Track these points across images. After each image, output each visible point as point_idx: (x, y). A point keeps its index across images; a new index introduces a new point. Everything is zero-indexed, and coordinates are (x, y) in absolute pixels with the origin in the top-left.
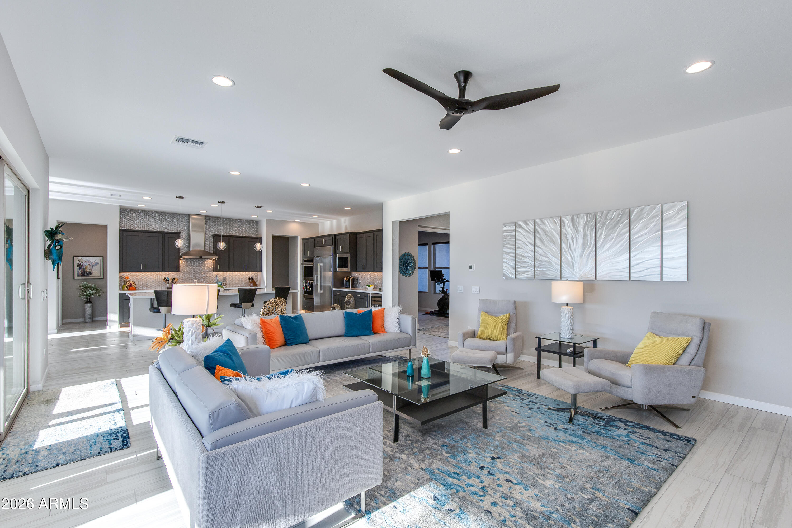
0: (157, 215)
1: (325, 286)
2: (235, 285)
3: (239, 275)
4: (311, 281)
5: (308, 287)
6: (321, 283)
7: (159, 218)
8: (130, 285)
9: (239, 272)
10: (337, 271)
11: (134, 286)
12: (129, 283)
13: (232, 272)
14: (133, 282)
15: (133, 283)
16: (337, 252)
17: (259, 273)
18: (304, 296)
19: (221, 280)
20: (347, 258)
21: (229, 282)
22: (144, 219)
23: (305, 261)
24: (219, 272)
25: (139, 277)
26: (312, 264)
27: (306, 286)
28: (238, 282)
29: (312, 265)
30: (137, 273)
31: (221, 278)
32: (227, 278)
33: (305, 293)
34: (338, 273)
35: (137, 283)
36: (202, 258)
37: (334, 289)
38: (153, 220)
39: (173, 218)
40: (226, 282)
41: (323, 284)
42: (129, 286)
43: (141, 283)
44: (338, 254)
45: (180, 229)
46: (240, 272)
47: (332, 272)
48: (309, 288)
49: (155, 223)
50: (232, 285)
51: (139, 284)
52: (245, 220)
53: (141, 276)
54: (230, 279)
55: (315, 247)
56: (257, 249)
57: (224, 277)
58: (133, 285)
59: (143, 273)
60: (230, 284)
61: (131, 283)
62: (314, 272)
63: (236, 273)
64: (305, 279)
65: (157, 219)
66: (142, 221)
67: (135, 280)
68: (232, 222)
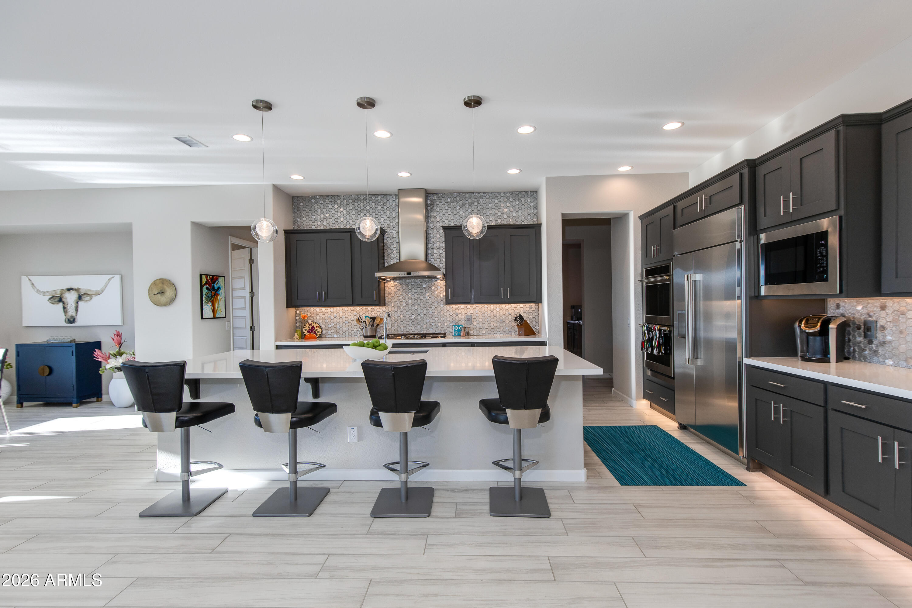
0: (351, 201)
1: (709, 343)
2: (489, 332)
3: (498, 310)
4: (665, 328)
5: (655, 343)
6: (696, 330)
7: (353, 206)
8: (312, 330)
9: (498, 305)
10: (763, 293)
11: (318, 332)
12: (311, 327)
13: (483, 305)
14: (317, 325)
15: (317, 327)
16: (763, 223)
17: (540, 304)
18: (648, 365)
19: (463, 320)
20: (824, 235)
21: (478, 325)
22: (331, 210)
23: (650, 273)
24: (459, 306)
25: (326, 315)
26: (665, 277)
27: (650, 340)
28: (495, 325)
29: (666, 280)
30: (323, 309)
31: (463, 317)
32: (475, 317)
33: (650, 356)
34: (765, 302)
35: (323, 326)
36: (412, 275)
37: (747, 361)
38: (345, 211)
39: (377, 203)
40: (472, 325)
41: (702, 334)
42: (308, 332)
43: (330, 326)
44: (763, 231)
45: (389, 222)
46: (501, 305)
47: (739, 298)
48: (659, 346)
49: (348, 216)
50: (484, 332)
51: (327, 328)
52: (510, 192)
53: (330, 313)
54: (481, 320)
55: (675, 228)
56: (470, 233)
57: (469, 314)
58: (317, 330)
59: (332, 308)
60: (480, 329)
61: (313, 327)
62: (675, 304)
63: (492, 306)
64: (649, 321)
65: (351, 208)
66: (327, 215)
67: (321, 321)
68: (481, 200)
